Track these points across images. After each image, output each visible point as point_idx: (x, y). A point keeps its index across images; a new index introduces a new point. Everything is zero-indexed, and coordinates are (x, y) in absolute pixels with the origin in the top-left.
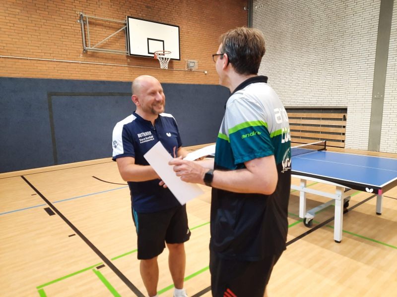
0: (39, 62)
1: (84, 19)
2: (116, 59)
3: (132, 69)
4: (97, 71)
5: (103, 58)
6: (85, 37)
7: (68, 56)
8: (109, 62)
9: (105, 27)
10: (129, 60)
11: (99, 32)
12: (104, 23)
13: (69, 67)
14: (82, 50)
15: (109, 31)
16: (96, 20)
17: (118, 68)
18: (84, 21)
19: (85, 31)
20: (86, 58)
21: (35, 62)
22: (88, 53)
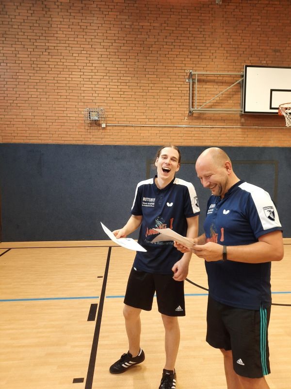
0: (142, 128)
1: (194, 77)
2: (227, 120)
3: (246, 130)
4: (202, 135)
5: (211, 119)
6: (193, 97)
7: (172, 121)
8: (218, 124)
9: (217, 83)
10: (243, 120)
11: (209, 90)
12: (216, 78)
13: (171, 132)
14: (188, 112)
15: (222, 87)
16: (207, 76)
17: (228, 130)
18: (193, 79)
19: (193, 91)
20: (191, 121)
21: (139, 128)
22: (194, 115)
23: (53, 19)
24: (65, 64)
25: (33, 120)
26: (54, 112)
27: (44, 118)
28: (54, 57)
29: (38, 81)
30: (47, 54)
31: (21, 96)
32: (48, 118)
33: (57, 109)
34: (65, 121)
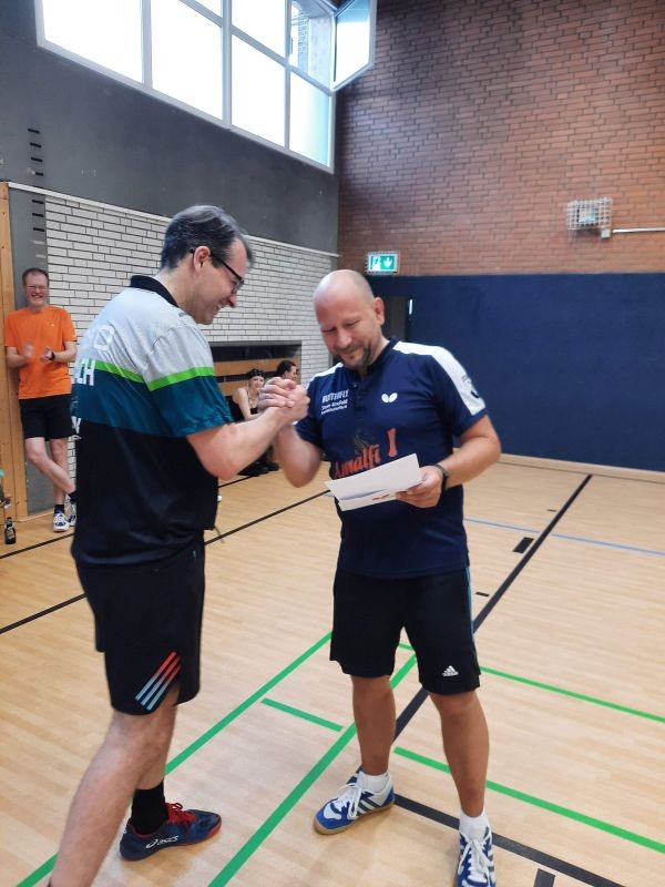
23: (526, 33)
24: (539, 117)
25: (473, 233)
26: (509, 213)
27: (493, 226)
28: (521, 108)
29: (487, 158)
30: (508, 103)
31: (456, 189)
32: (499, 225)
33: (516, 208)
34: (528, 230)
